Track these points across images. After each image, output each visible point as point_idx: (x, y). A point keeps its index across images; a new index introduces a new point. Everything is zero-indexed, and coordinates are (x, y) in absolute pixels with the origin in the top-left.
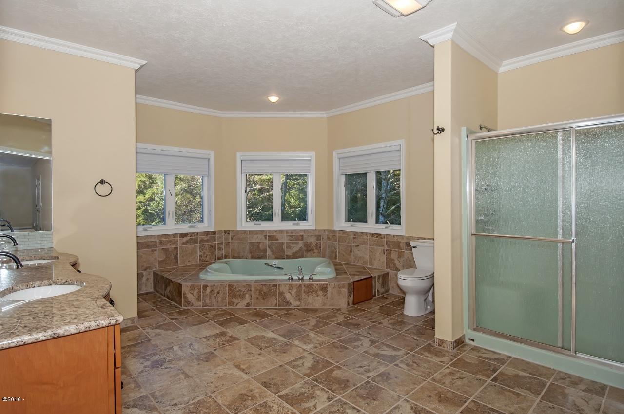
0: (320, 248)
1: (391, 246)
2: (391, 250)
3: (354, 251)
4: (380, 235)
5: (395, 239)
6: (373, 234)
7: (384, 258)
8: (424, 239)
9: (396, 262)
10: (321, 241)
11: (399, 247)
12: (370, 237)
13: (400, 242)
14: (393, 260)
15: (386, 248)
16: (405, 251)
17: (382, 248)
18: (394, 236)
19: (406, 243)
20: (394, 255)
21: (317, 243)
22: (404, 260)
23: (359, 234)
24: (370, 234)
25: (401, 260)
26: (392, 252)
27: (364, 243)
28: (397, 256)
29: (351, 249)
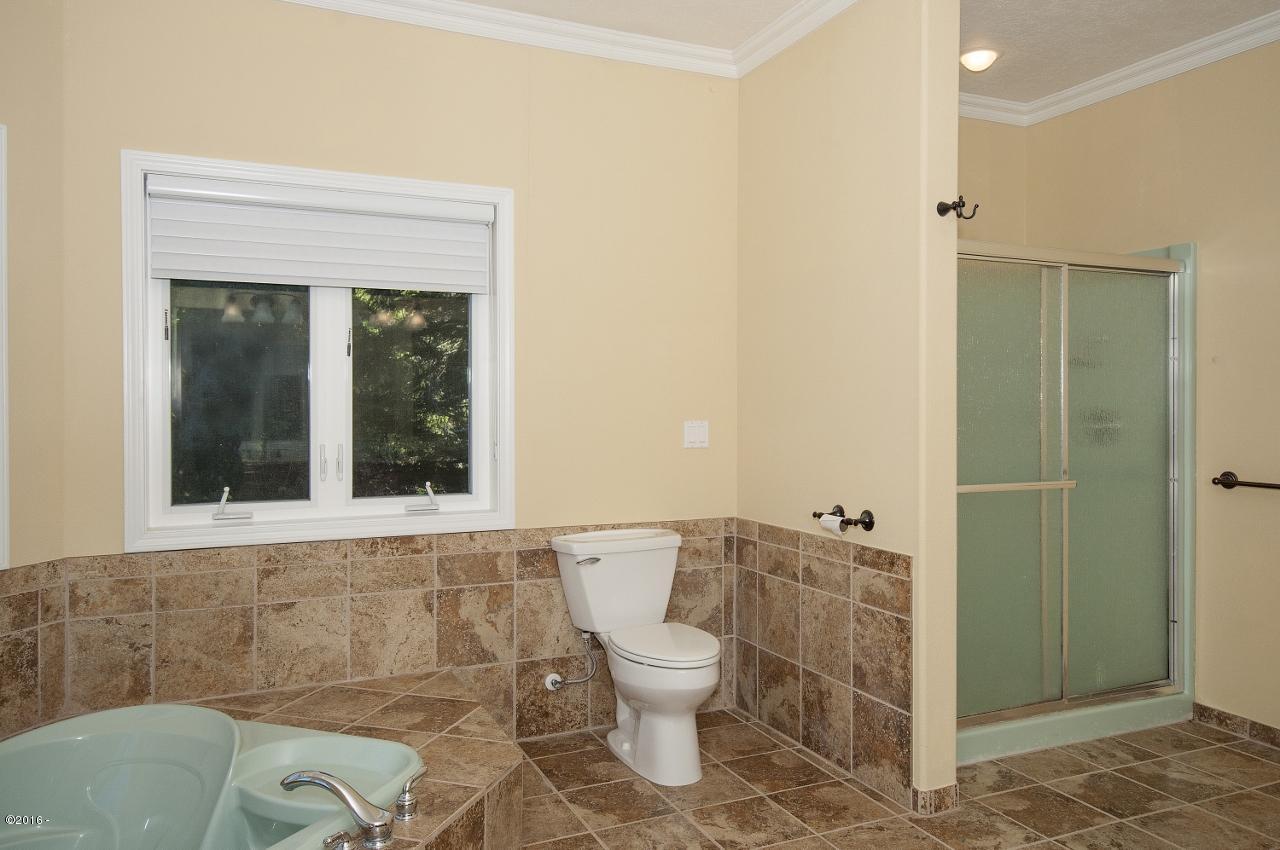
0: (33, 663)
1: (458, 573)
2: (460, 591)
3: (263, 636)
4: (410, 539)
5: (477, 547)
6: (374, 542)
7: (427, 629)
8: (584, 529)
9: (482, 630)
10: (40, 626)
11: (494, 574)
12: (360, 557)
13: (498, 554)
14: (468, 625)
15: (437, 584)
16: (516, 583)
17: (420, 591)
18: (471, 535)
19: (519, 553)
20: (472, 608)
21: (18, 643)
22: (512, 616)
23: (299, 551)
24: (360, 542)
25: (501, 619)
26: (463, 597)
27: (325, 587)
28: (483, 607)
29: (248, 627)
